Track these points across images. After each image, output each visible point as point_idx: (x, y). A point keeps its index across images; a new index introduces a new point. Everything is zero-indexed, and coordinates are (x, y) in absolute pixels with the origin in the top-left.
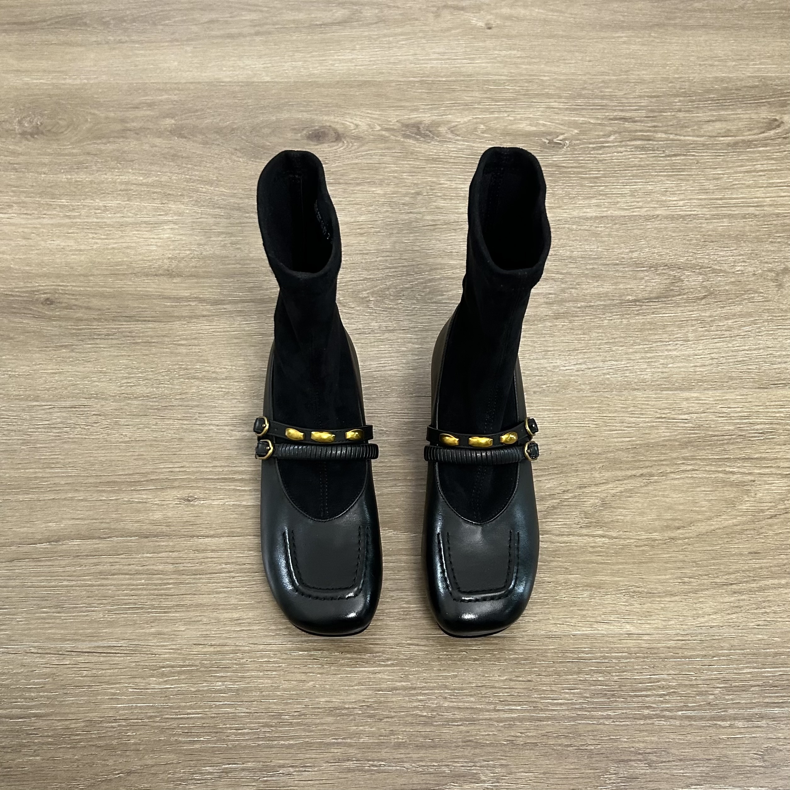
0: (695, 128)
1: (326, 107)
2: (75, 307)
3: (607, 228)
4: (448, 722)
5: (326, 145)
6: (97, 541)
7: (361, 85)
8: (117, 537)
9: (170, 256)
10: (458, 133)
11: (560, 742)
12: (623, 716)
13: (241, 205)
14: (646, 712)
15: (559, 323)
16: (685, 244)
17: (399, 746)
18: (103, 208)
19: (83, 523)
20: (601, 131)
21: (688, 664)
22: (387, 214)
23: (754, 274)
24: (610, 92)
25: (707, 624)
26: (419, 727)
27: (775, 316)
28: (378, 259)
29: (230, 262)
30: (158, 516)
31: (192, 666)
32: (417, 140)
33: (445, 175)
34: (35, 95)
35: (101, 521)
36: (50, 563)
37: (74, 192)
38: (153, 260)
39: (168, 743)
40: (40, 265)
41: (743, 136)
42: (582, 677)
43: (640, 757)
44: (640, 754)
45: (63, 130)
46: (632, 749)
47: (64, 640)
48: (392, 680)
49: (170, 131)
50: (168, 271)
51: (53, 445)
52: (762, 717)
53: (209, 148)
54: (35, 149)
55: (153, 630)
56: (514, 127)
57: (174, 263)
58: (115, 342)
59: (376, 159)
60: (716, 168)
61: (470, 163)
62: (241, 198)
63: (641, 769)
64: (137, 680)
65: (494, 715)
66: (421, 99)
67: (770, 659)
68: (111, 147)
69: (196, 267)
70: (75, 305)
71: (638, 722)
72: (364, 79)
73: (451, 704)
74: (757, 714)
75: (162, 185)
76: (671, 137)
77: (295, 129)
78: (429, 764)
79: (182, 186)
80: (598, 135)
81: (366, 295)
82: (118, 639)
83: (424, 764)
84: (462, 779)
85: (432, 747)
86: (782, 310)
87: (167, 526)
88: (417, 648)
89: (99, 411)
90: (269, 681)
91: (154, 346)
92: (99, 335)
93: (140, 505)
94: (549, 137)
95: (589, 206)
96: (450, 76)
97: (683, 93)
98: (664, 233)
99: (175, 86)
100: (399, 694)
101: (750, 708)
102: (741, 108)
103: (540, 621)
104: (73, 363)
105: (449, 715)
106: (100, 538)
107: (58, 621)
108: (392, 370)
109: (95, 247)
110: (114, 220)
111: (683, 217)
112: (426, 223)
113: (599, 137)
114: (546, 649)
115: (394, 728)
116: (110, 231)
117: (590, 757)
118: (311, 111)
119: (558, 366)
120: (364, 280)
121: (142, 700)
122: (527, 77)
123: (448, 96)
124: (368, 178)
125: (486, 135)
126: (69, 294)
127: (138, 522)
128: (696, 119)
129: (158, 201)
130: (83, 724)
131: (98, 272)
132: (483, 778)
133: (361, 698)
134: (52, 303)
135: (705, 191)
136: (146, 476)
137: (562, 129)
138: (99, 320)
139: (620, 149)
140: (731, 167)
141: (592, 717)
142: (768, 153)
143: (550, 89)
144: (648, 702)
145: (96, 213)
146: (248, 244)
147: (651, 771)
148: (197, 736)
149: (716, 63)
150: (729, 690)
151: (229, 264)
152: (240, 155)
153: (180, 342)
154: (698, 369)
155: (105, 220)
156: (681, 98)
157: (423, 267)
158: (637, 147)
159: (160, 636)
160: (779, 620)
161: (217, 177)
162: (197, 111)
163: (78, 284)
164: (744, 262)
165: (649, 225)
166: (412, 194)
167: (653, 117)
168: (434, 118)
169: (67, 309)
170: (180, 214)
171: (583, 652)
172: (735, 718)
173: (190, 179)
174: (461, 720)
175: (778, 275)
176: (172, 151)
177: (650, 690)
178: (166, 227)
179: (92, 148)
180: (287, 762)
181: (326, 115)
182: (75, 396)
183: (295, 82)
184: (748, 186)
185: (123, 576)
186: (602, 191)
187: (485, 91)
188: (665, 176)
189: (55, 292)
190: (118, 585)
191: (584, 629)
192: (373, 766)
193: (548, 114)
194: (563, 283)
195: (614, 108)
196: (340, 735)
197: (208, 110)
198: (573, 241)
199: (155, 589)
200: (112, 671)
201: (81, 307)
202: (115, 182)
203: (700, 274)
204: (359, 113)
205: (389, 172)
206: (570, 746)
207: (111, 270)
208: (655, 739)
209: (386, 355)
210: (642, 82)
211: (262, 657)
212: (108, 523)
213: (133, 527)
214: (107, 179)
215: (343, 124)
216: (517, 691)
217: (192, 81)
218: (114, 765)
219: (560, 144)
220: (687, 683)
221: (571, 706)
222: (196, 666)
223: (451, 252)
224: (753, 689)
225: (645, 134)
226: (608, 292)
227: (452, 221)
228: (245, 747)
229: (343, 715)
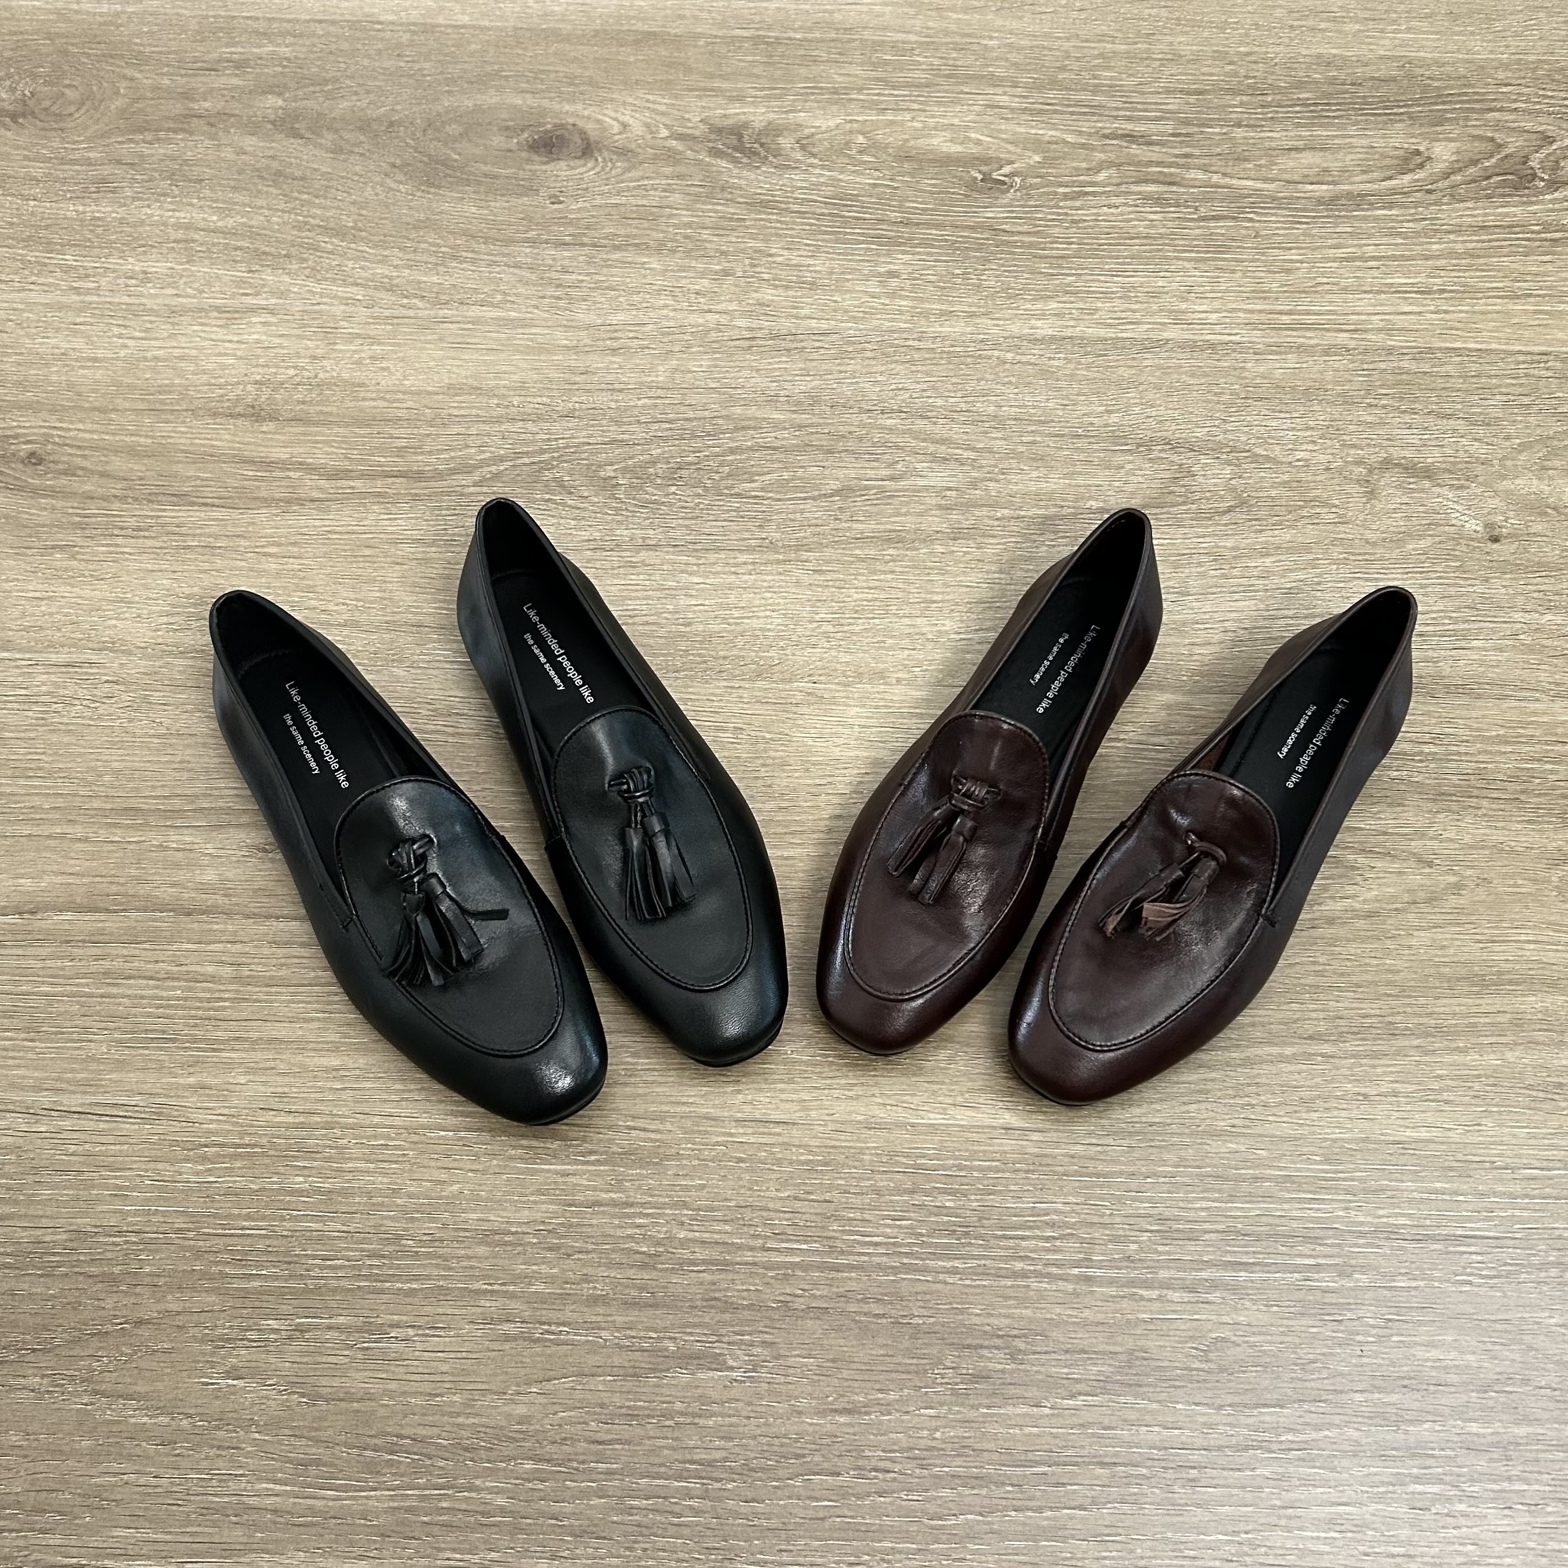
0: (1263, 162)
1: (571, 84)
2: (80, 473)
3: (1070, 361)
4: (682, 1265)
5: (563, 164)
6: (103, 916)
7: (640, 41)
8: (138, 910)
9: (258, 377)
10: (815, 150)
11: (866, 1308)
12: (980, 1270)
13: (395, 282)
14: (1019, 1265)
15: (959, 548)
16: (1208, 401)
17: (594, 1301)
18: (141, 276)
19: (78, 881)
20: (1084, 160)
21: (1101, 1187)
22: (665, 312)
23: (1328, 469)
24: (1111, 78)
25: (1144, 1119)
26: (632, 1271)
27: (1353, 554)
28: (640, 403)
29: (369, 395)
30: (210, 876)
31: (255, 1146)
32: (735, 161)
33: (780, 236)
34: (22, 33)
35: (109, 879)
36: (20, 952)
37: (89, 240)
38: (227, 384)
39: (204, 1275)
40: (21, 385)
41: (1352, 183)
42: (918, 1199)
43: (999, 1342)
44: (998, 1336)
45: (72, 109)
46: (988, 1328)
47: (38, 1089)
48: (595, 1189)
49: (273, 123)
50: (253, 407)
51: (32, 735)
52: (1214, 1285)
53: (345, 161)
54: (17, 147)
55: (191, 1080)
56: (921, 142)
57: (266, 393)
58: (149, 543)
59: (655, 198)
60: (1290, 249)
61: (830, 214)
62: (396, 267)
63: (996, 1361)
64: (160, 1166)
65: (762, 1257)
66: (750, 75)
67: (1245, 1187)
68: (162, 151)
69: (304, 402)
70: (82, 468)
71: (1003, 1283)
72: (646, 28)
73: (691, 1235)
74: (1206, 1280)
75: (253, 234)
76: (1215, 178)
77: (507, 128)
78: (642, 1334)
79: (289, 238)
80: (1076, 169)
81: (612, 474)
82: (131, 1093)
83: (633, 1334)
84: (695, 1362)
85: (651, 1306)
86: (1367, 542)
87: (225, 895)
88: (642, 1134)
89: (115, 674)
90: (385, 1180)
91: (219, 555)
92: (122, 528)
93: (180, 855)
94: (984, 168)
95: (1042, 316)
96: (810, 30)
97: (1249, 86)
98: (1175, 376)
99: (288, 26)
100: (603, 1212)
101: (1197, 1270)
102: (1357, 123)
103: (858, 1097)
104: (72, 581)
105: (686, 1253)
106: (108, 911)
107: (30, 1056)
108: (647, 623)
109: (122, 354)
110: (159, 301)
111: (1212, 346)
112: (735, 334)
113: (1078, 171)
114: (862, 1148)
115: (589, 1271)
116: (151, 322)
117: (914, 1337)
118: (543, 91)
119: (947, 632)
120: (610, 443)
121: (165, 1199)
122: (958, 39)
123: (803, 71)
124: (635, 236)
125: (866, 158)
126: (71, 446)
127: (174, 885)
128: (1267, 144)
129: (243, 267)
130: (64, 1237)
131: (127, 405)
132: (731, 1363)
133: (539, 1216)
134: (40, 461)
135: (1261, 294)
136: (192, 802)
137: (1010, 152)
138: (123, 499)
139: (1115, 200)
140: (1318, 248)
141: (925, 1270)
142: (1393, 221)
143: (998, 67)
144: (1024, 1249)
145: (127, 286)
146: (402, 360)
147: (1014, 1366)
148: (257, 1267)
149: (1323, 25)
150: (1167, 1236)
151: (364, 399)
152: (401, 177)
153: (265, 550)
154: (1197, 650)
155: (144, 301)
156: (1245, 98)
157: (721, 422)
158: (1147, 197)
159: (202, 1091)
160: (1270, 1118)
161: (355, 222)
162: (326, 82)
163: (89, 426)
164: (1313, 442)
165: (1149, 360)
166: (716, 273)
167: (1187, 135)
168: (772, 116)
169: (66, 474)
170: (282, 294)
171: (924, 1156)
172: (1167, 1285)
173: (306, 223)
174: (704, 1262)
175: (1370, 472)
176: (275, 165)
177: (1030, 1228)
178: (254, 320)
179: (125, 150)
180: (405, 1318)
181: (568, 101)
182: (75, 645)
183: (515, 29)
184: (1345, 290)
185: (145, 982)
186: (1069, 285)
187: (875, 66)
188: (1191, 260)
189: (47, 439)
190: (136, 997)
191: (931, 1116)
192: (548, 1332)
193: (988, 119)
194: (974, 467)
195: (1115, 113)
196: (499, 1278)
197: (348, 82)
198: (1004, 384)
199: (199, 1008)
200: (118, 1147)
201: (92, 472)
202: (165, 224)
203: (1229, 463)
204: (630, 100)
205: (675, 226)
206: (883, 1316)
207: (148, 401)
208: (1028, 1312)
209: (639, 594)
210: (1176, 58)
211: (375, 1137)
212: (122, 885)
213: (166, 893)
214: (152, 215)
215: (599, 122)
216: (804, 1217)
217: (320, 17)
218: (115, 1309)
219: (1004, 183)
220: (1096, 1220)
221: (893, 1248)
222: (262, 1147)
223: (777, 396)
224: (1207, 1236)
225: (1166, 170)
226: (1054, 491)
227: (785, 332)
228: (335, 1290)
229: (506, 1243)
